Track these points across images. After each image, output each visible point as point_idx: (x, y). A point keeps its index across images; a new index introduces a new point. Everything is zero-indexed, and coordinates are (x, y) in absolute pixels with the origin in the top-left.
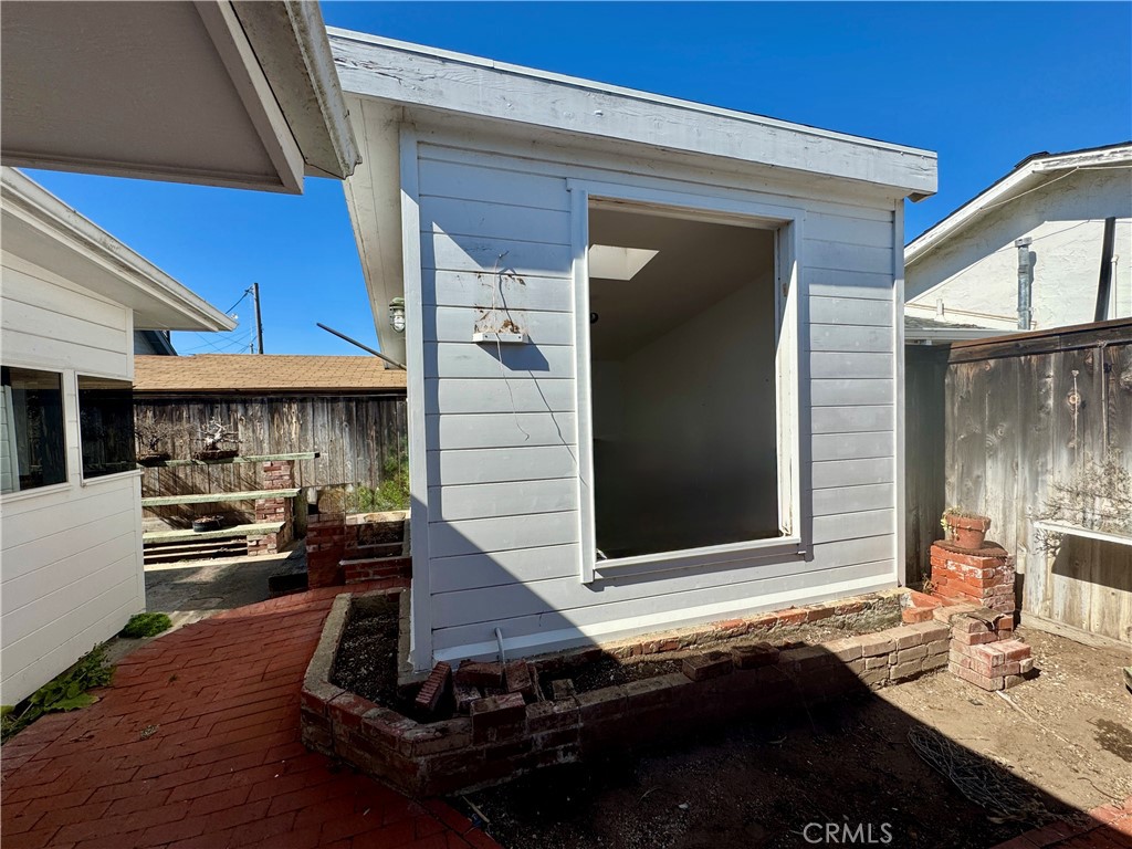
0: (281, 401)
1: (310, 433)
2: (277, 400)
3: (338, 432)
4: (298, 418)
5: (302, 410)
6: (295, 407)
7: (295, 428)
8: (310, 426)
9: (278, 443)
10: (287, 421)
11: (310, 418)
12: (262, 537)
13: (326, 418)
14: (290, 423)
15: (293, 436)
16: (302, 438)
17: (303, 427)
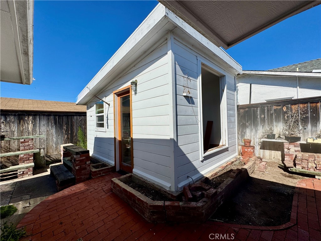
0: (24, 115)
1: (38, 128)
2: (22, 115)
3: (50, 127)
4: (32, 122)
5: (34, 119)
6: (31, 118)
7: (30, 126)
8: (38, 125)
9: (22, 132)
10: (27, 123)
11: (38, 122)
12: (25, 170)
13: (45, 122)
14: (28, 124)
15: (30, 129)
16: (34, 130)
17: (34, 126)
